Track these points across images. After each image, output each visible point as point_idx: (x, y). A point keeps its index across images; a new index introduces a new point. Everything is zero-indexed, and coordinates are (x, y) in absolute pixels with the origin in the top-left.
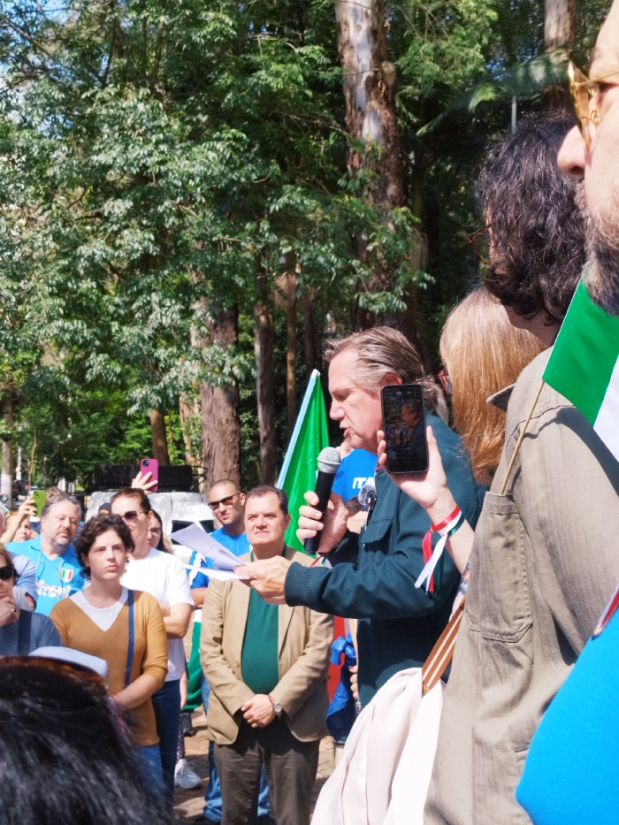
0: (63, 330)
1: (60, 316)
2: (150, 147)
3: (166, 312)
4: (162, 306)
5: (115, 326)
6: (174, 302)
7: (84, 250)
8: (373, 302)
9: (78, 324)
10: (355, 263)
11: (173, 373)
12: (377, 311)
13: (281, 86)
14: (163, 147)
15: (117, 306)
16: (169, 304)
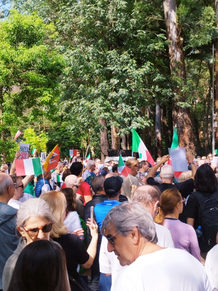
3: (127, 108)
4: (125, 107)
6: (129, 106)
8: (182, 105)
10: (175, 94)
12: (183, 107)
13: (158, 49)
15: (113, 107)
16: (127, 106)
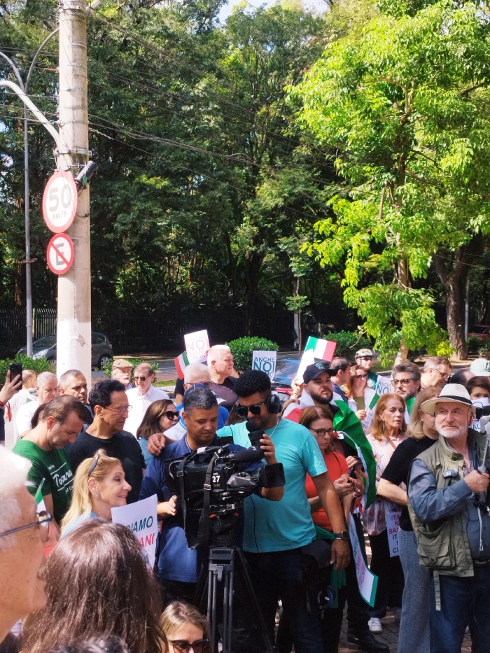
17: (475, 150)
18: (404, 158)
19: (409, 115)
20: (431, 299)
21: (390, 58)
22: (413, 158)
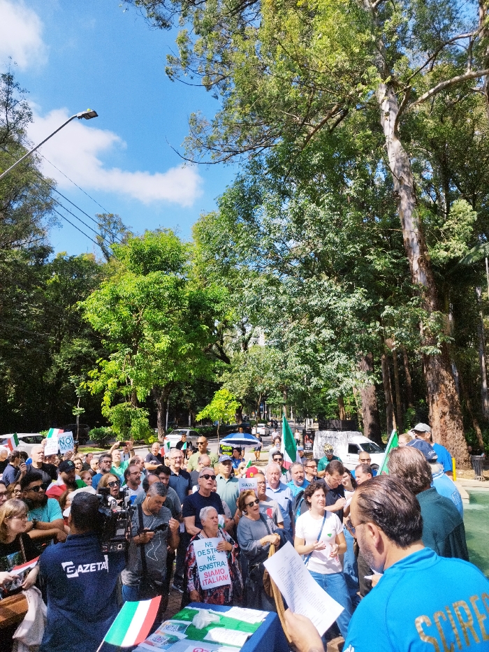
0: (301, 369)
1: (299, 364)
2: (329, 298)
5: (321, 365)
7: (307, 339)
9: (306, 366)
11: (344, 383)
13: (381, 268)
14: (334, 298)
17: (172, 341)
18: (137, 341)
19: (141, 320)
20: (147, 413)
21: (133, 293)
22: (141, 341)
